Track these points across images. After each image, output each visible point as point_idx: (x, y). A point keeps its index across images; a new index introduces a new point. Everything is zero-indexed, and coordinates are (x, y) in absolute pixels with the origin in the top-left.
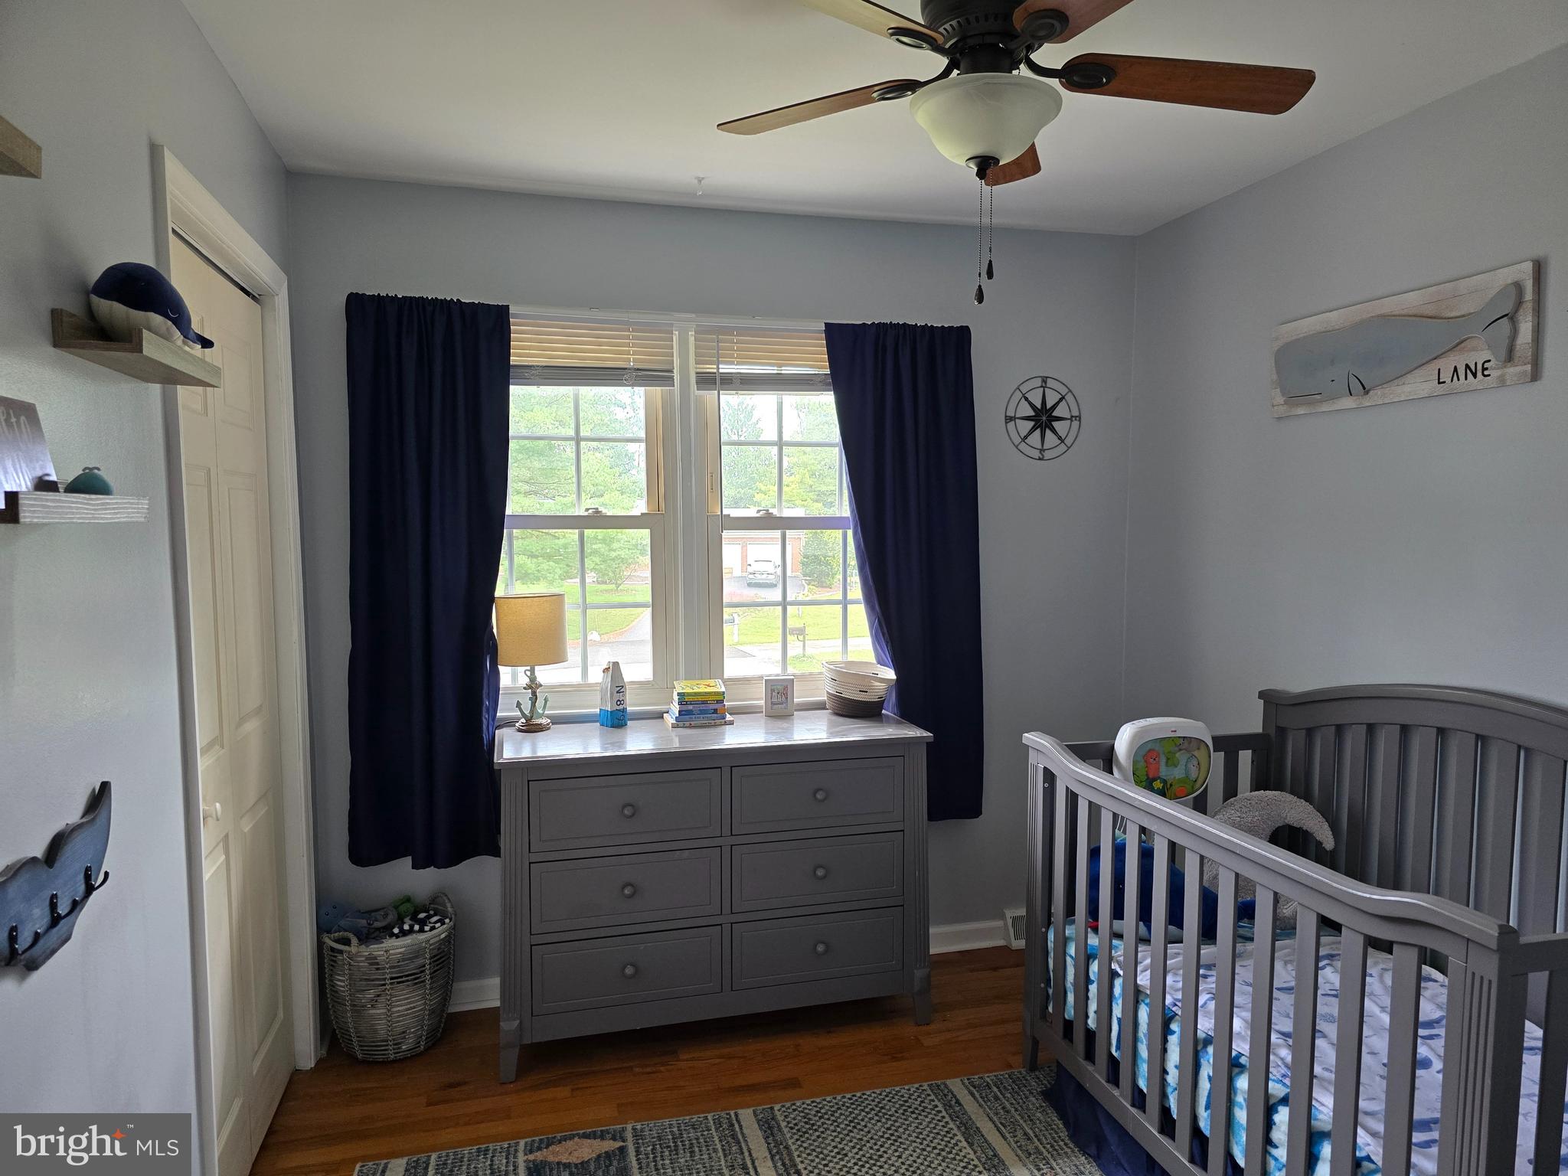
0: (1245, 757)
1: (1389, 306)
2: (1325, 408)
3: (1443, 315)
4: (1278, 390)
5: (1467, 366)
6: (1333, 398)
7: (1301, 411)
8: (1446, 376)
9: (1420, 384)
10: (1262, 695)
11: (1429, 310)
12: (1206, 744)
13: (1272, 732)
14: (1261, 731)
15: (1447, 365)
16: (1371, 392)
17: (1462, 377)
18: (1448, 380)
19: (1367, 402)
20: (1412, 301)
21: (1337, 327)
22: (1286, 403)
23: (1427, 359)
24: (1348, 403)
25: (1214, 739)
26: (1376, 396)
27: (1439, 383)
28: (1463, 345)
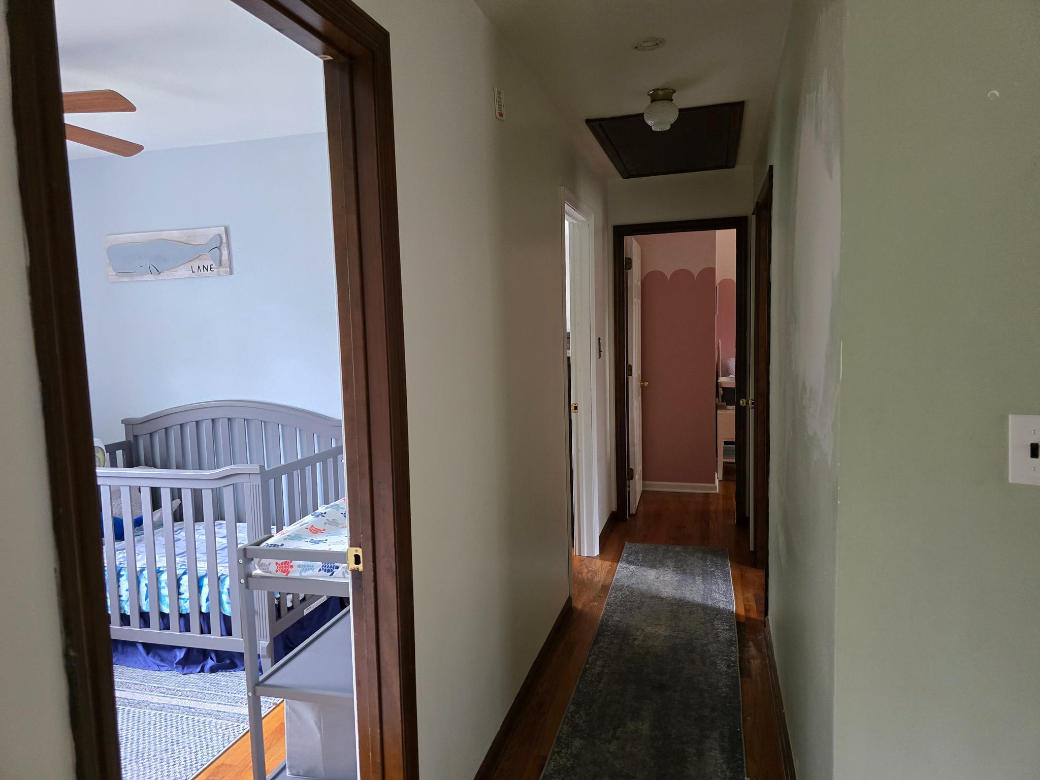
0: (119, 453)
1: (165, 235)
2: (138, 279)
3: (190, 243)
4: (111, 268)
5: (204, 266)
6: (142, 274)
7: (125, 279)
8: (195, 269)
9: (183, 272)
10: (123, 422)
11: (183, 240)
12: (100, 448)
13: (132, 439)
14: (125, 440)
15: (195, 264)
16: (161, 274)
17: (202, 270)
18: (196, 271)
19: (160, 277)
20: (175, 235)
21: (140, 241)
22: (116, 275)
23: (186, 261)
24: (150, 277)
25: (105, 446)
26: (164, 275)
27: (193, 272)
28: (201, 257)
